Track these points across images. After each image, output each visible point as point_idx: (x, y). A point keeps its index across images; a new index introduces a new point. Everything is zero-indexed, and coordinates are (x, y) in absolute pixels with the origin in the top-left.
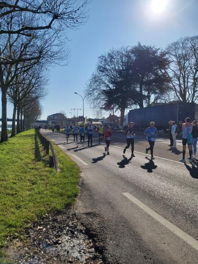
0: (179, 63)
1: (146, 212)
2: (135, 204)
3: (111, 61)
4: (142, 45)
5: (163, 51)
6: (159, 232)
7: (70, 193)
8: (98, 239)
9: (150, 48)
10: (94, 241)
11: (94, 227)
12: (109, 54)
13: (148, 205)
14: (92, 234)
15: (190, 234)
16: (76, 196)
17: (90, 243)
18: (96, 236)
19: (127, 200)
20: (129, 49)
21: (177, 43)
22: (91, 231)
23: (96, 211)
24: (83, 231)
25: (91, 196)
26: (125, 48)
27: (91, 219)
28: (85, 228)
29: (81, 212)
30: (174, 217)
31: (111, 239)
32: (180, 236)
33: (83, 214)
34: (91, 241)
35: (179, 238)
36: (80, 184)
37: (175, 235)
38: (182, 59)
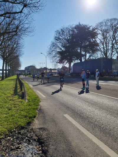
0: (103, 35)
1: (76, 127)
2: (70, 122)
3: (63, 34)
4: (81, 24)
5: (94, 27)
6: (83, 140)
7: (31, 115)
8: (45, 145)
9: (86, 25)
10: (42, 147)
11: (43, 137)
12: (62, 30)
13: (79, 122)
14: (41, 142)
15: (102, 141)
16: (35, 117)
17: (40, 147)
18: (43, 143)
19: (66, 119)
20: (74, 26)
21: (102, 23)
22: (40, 140)
23: (45, 126)
24: (36, 140)
25: (44, 117)
26: (71, 25)
27: (42, 132)
28: (37, 138)
29: (37, 127)
30: (93, 129)
31: (52, 145)
32: (96, 143)
33: (38, 129)
34: (40, 146)
35: (95, 144)
36: (38, 109)
37: (92, 141)
38: (105, 32)
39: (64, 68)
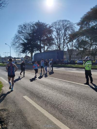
0: (57, 32)
3: (25, 29)
4: (40, 22)
5: (50, 26)
9: (44, 23)
12: (24, 25)
20: (34, 23)
26: (32, 22)
38: (58, 30)
39: (27, 57)
